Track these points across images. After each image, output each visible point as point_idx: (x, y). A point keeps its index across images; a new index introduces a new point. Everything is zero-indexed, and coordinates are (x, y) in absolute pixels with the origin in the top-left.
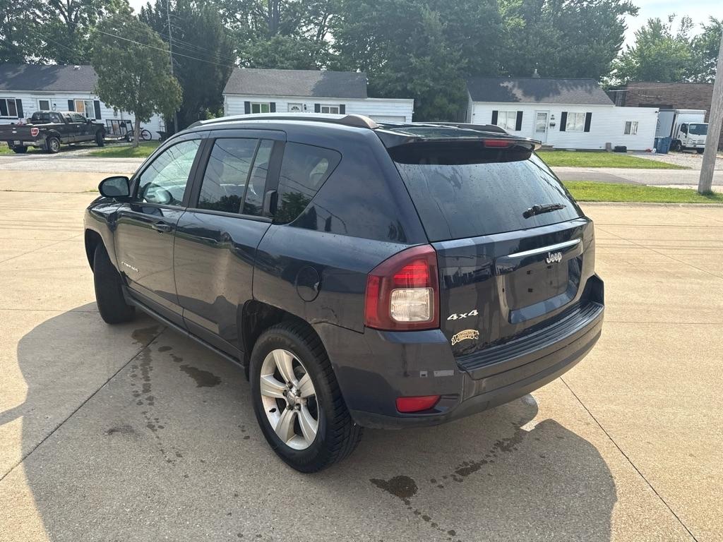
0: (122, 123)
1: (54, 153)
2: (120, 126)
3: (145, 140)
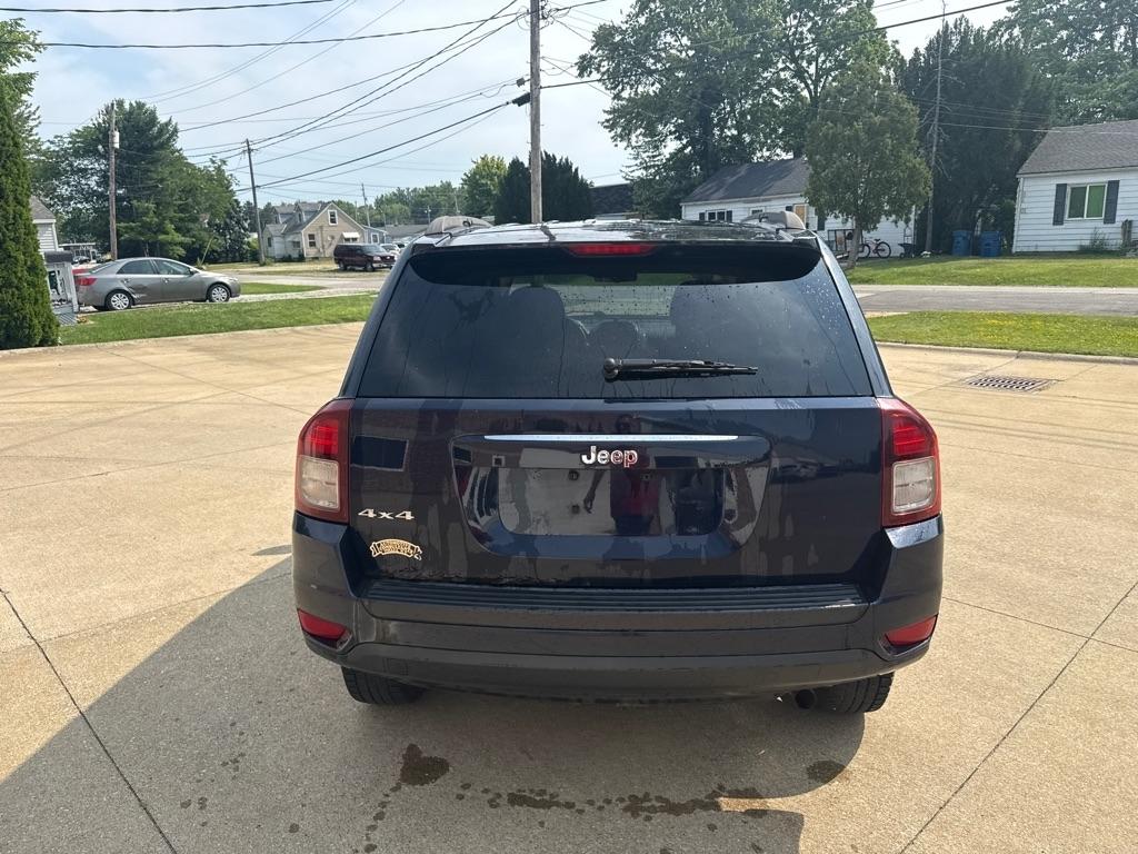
0: (850, 234)
2: (846, 238)
3: (880, 257)
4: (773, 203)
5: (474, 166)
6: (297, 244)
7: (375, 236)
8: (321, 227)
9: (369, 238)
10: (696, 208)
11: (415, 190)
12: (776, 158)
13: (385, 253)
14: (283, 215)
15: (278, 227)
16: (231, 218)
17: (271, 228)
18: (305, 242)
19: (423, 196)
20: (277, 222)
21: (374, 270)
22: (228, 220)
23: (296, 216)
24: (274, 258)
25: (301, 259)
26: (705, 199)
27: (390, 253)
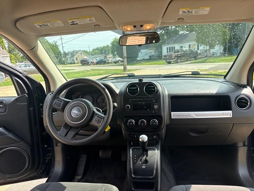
1: (179, 63)
2: (205, 52)
3: (214, 56)
4: (185, 44)
5: (113, 40)
6: (73, 60)
7: (91, 57)
8: (79, 56)
9: (90, 58)
10: (166, 46)
11: (101, 47)
12: (185, 33)
13: (92, 61)
14: (70, 53)
15: (69, 56)
16: (59, 55)
17: (67, 56)
18: (75, 59)
19: (103, 48)
20: (69, 55)
21: (89, 65)
22: (58, 55)
23: (73, 54)
24: (68, 63)
25: (74, 63)
26: (168, 44)
27: (93, 61)
